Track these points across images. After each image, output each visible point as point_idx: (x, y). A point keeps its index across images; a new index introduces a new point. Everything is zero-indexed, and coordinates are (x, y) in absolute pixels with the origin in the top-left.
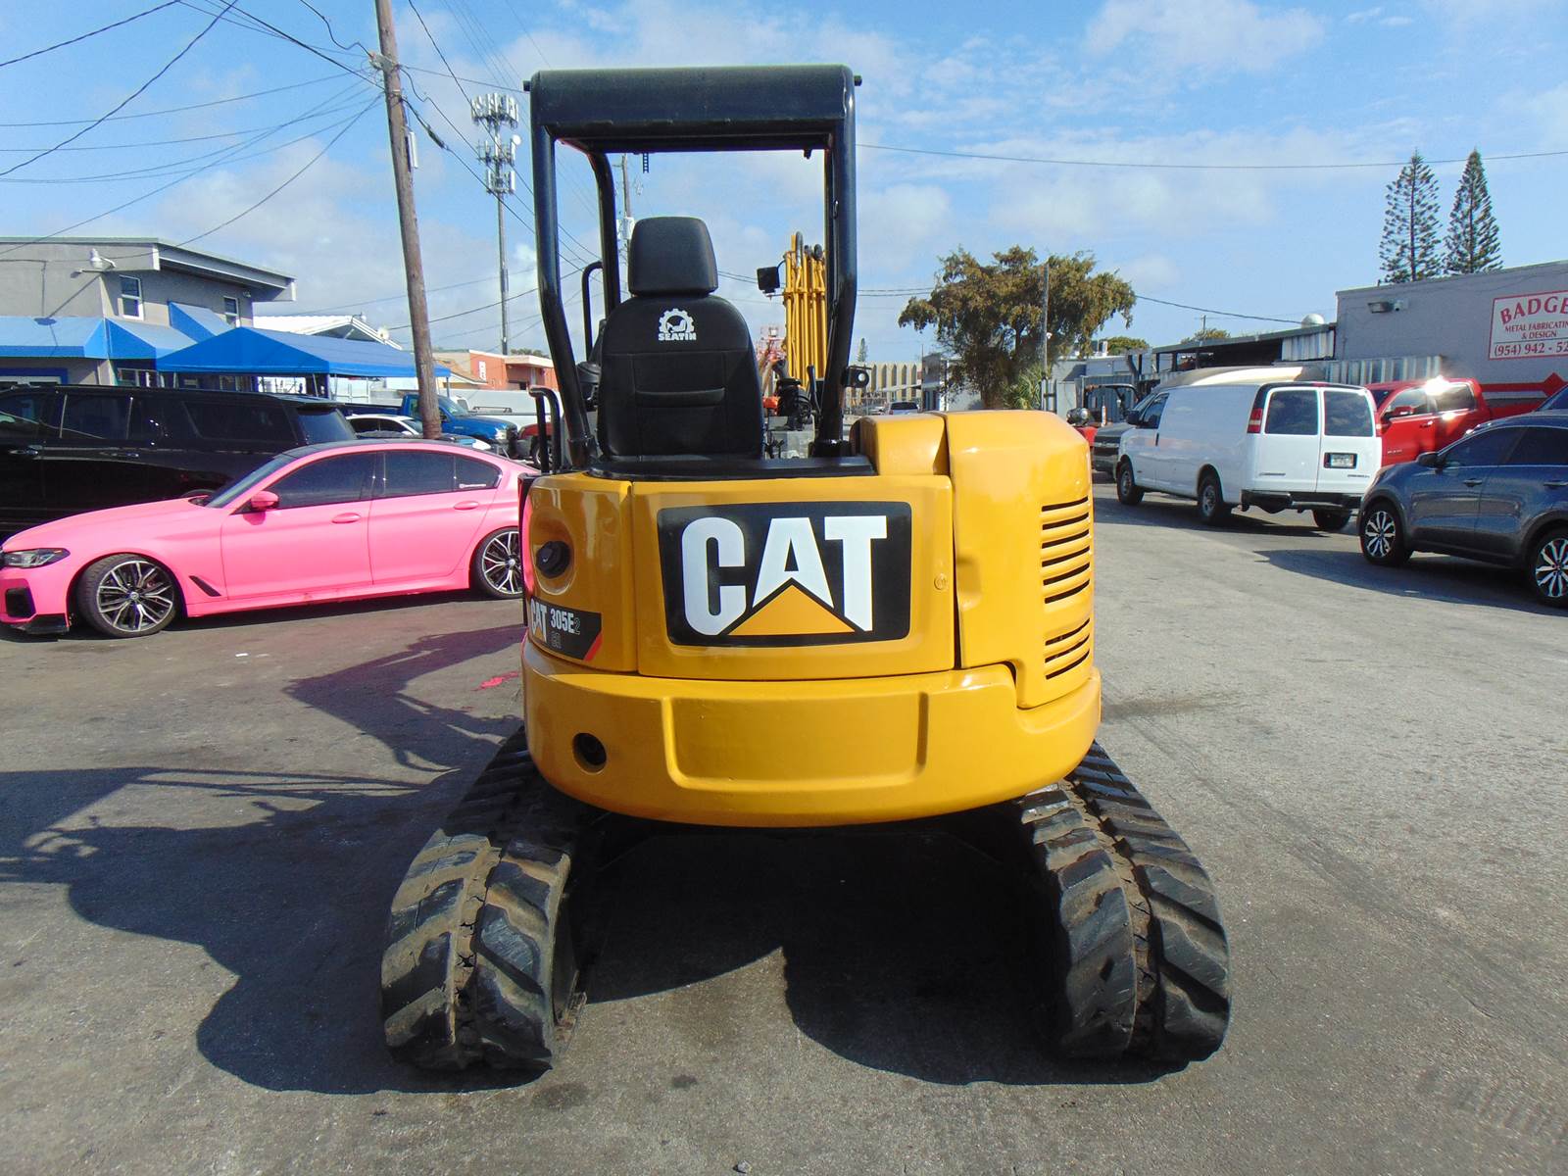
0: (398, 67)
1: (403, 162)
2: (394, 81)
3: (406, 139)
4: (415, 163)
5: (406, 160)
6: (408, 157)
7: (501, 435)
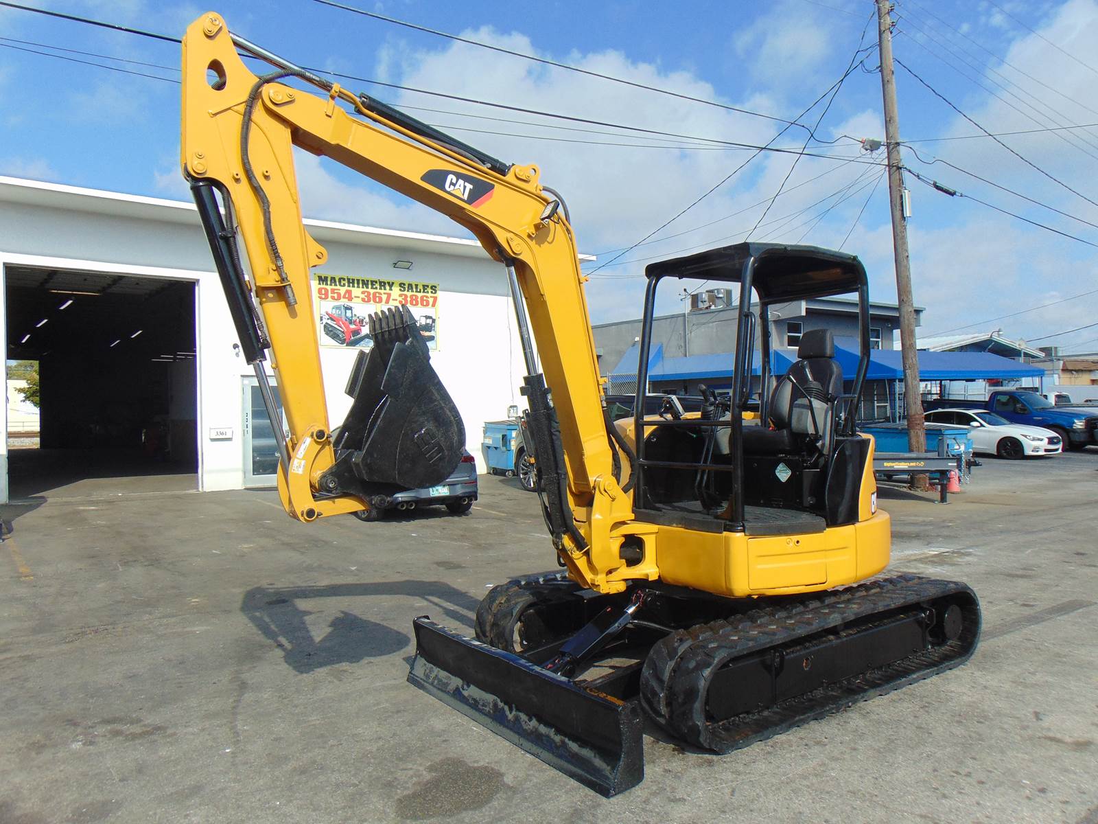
0: (898, 144)
1: (898, 214)
2: (894, 155)
3: (901, 196)
4: (907, 213)
5: (900, 212)
6: (902, 210)
7: (1079, 424)
